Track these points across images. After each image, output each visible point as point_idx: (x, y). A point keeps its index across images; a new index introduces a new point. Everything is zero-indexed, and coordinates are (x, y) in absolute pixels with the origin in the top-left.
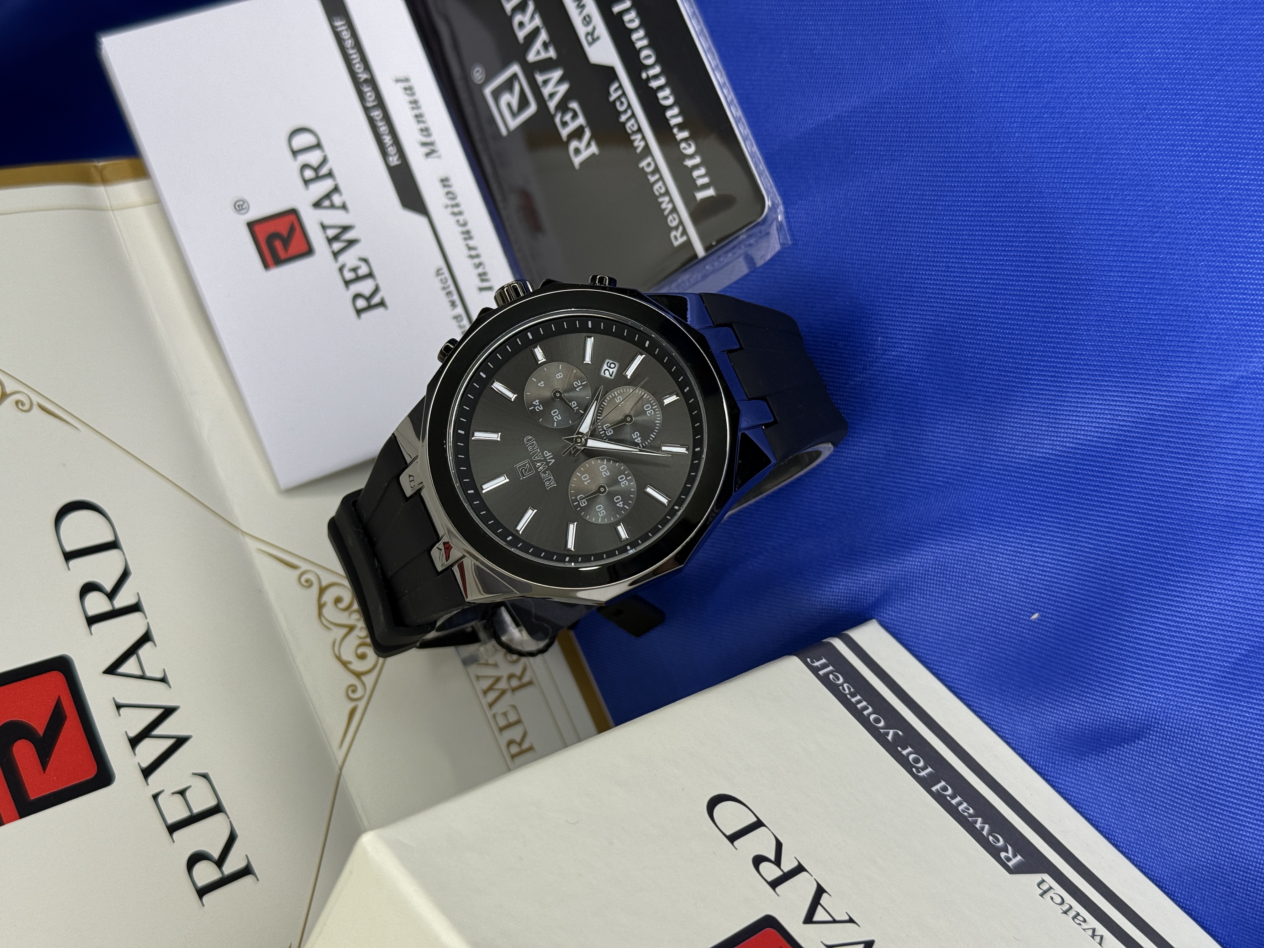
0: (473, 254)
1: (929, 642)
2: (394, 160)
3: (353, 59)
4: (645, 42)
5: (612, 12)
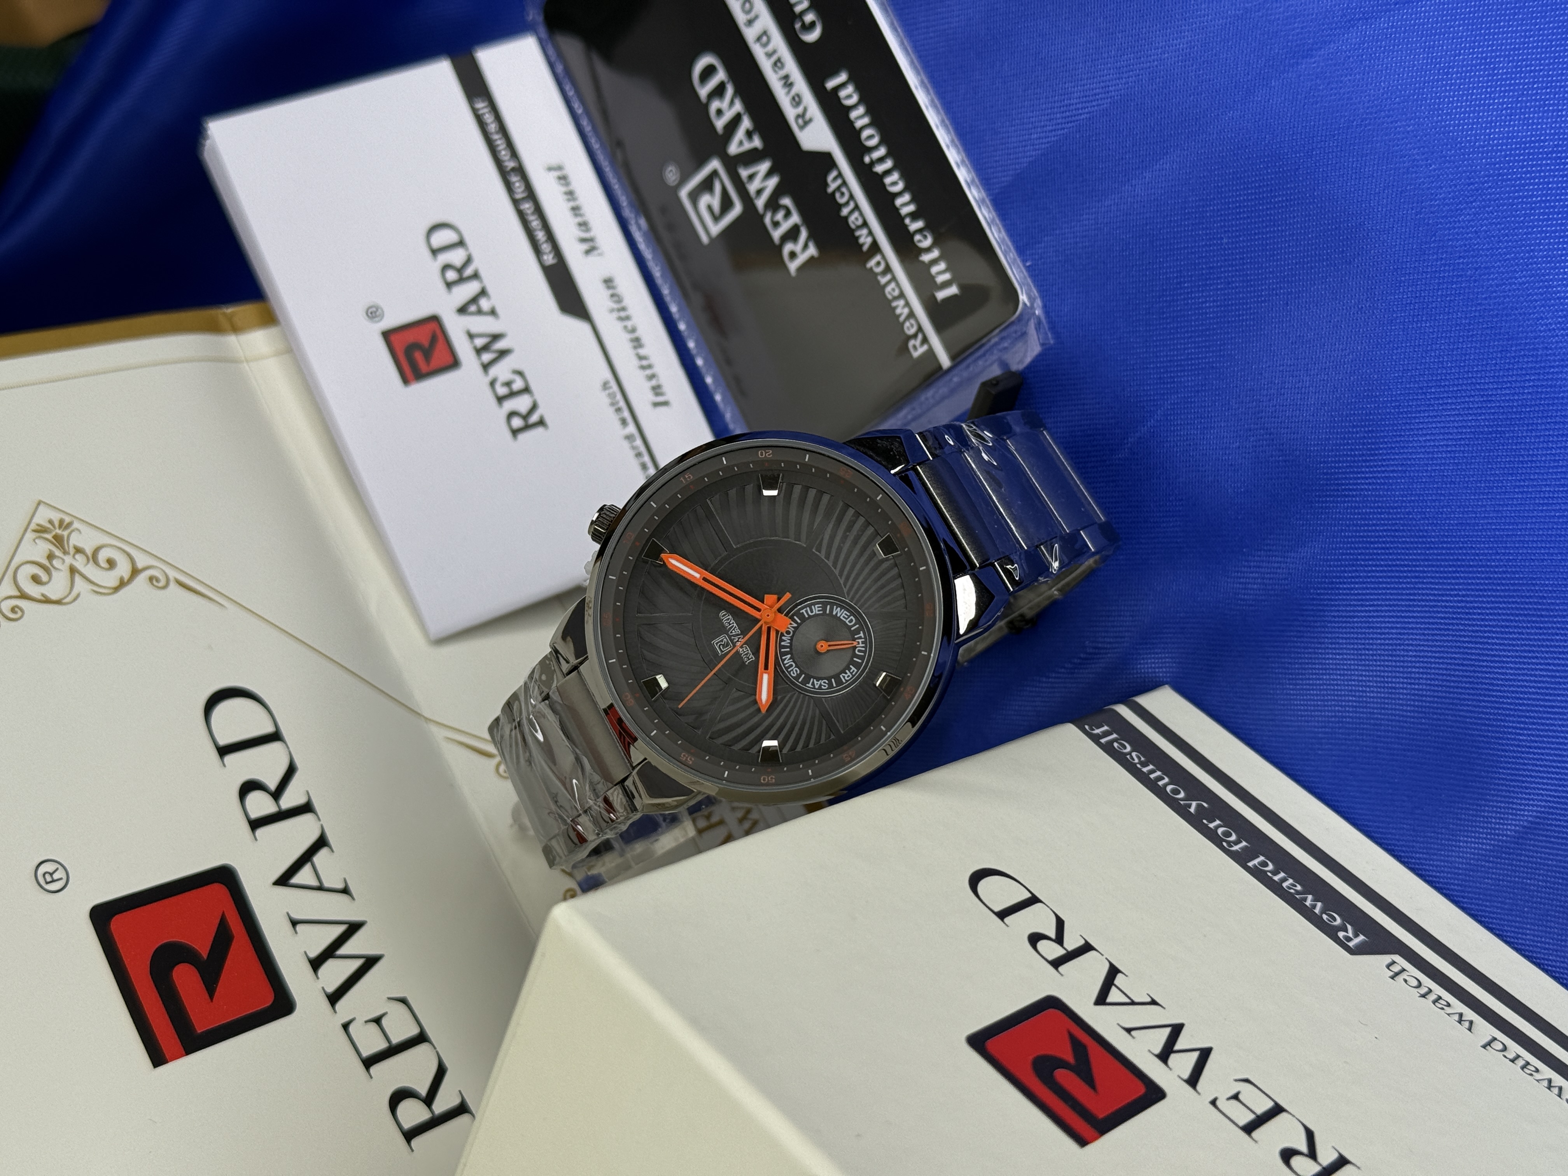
0: (645, 364)
2: (550, 260)
3: (498, 145)
4: (866, 120)
5: (825, 88)
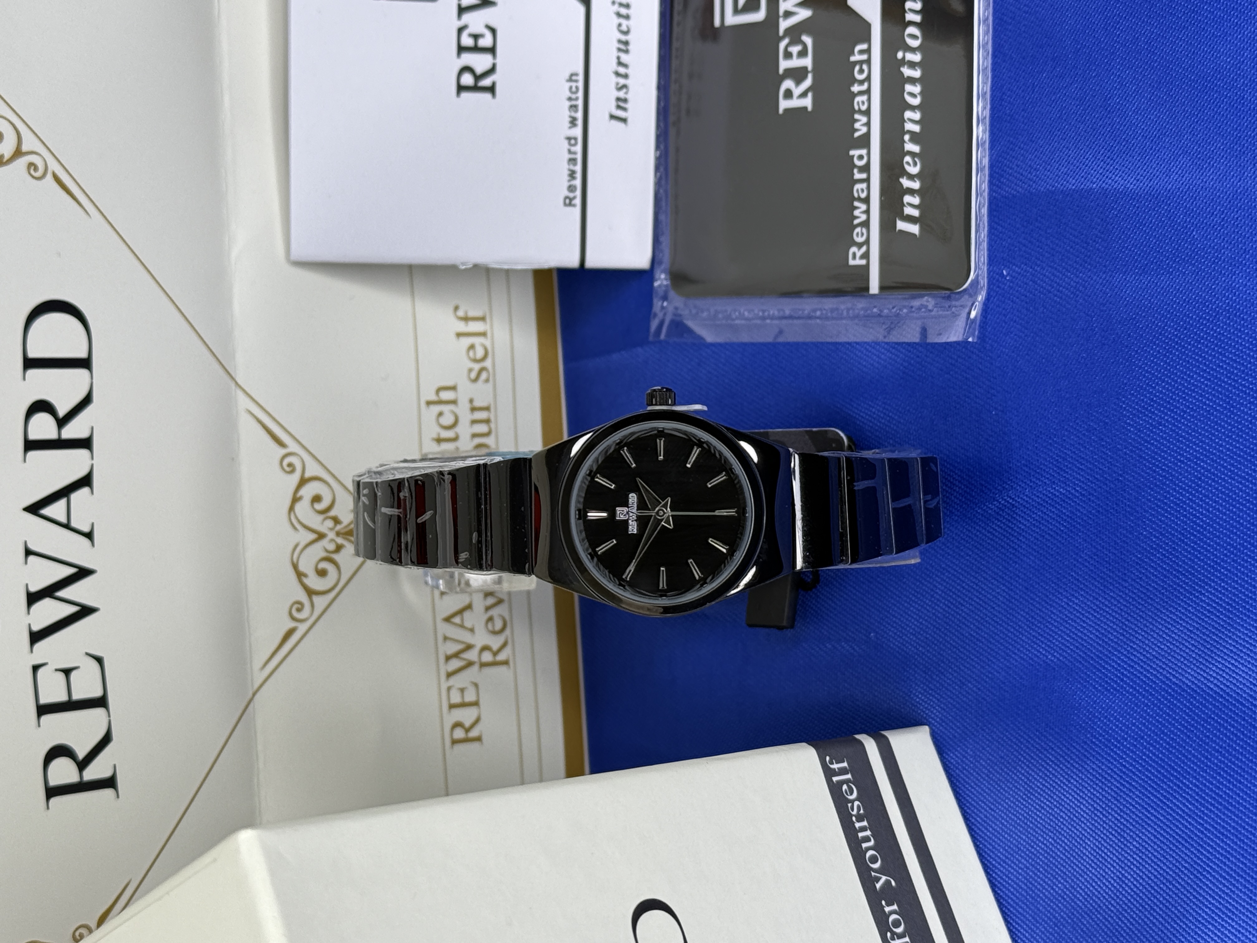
0: (621, 72)
4: (917, 18)
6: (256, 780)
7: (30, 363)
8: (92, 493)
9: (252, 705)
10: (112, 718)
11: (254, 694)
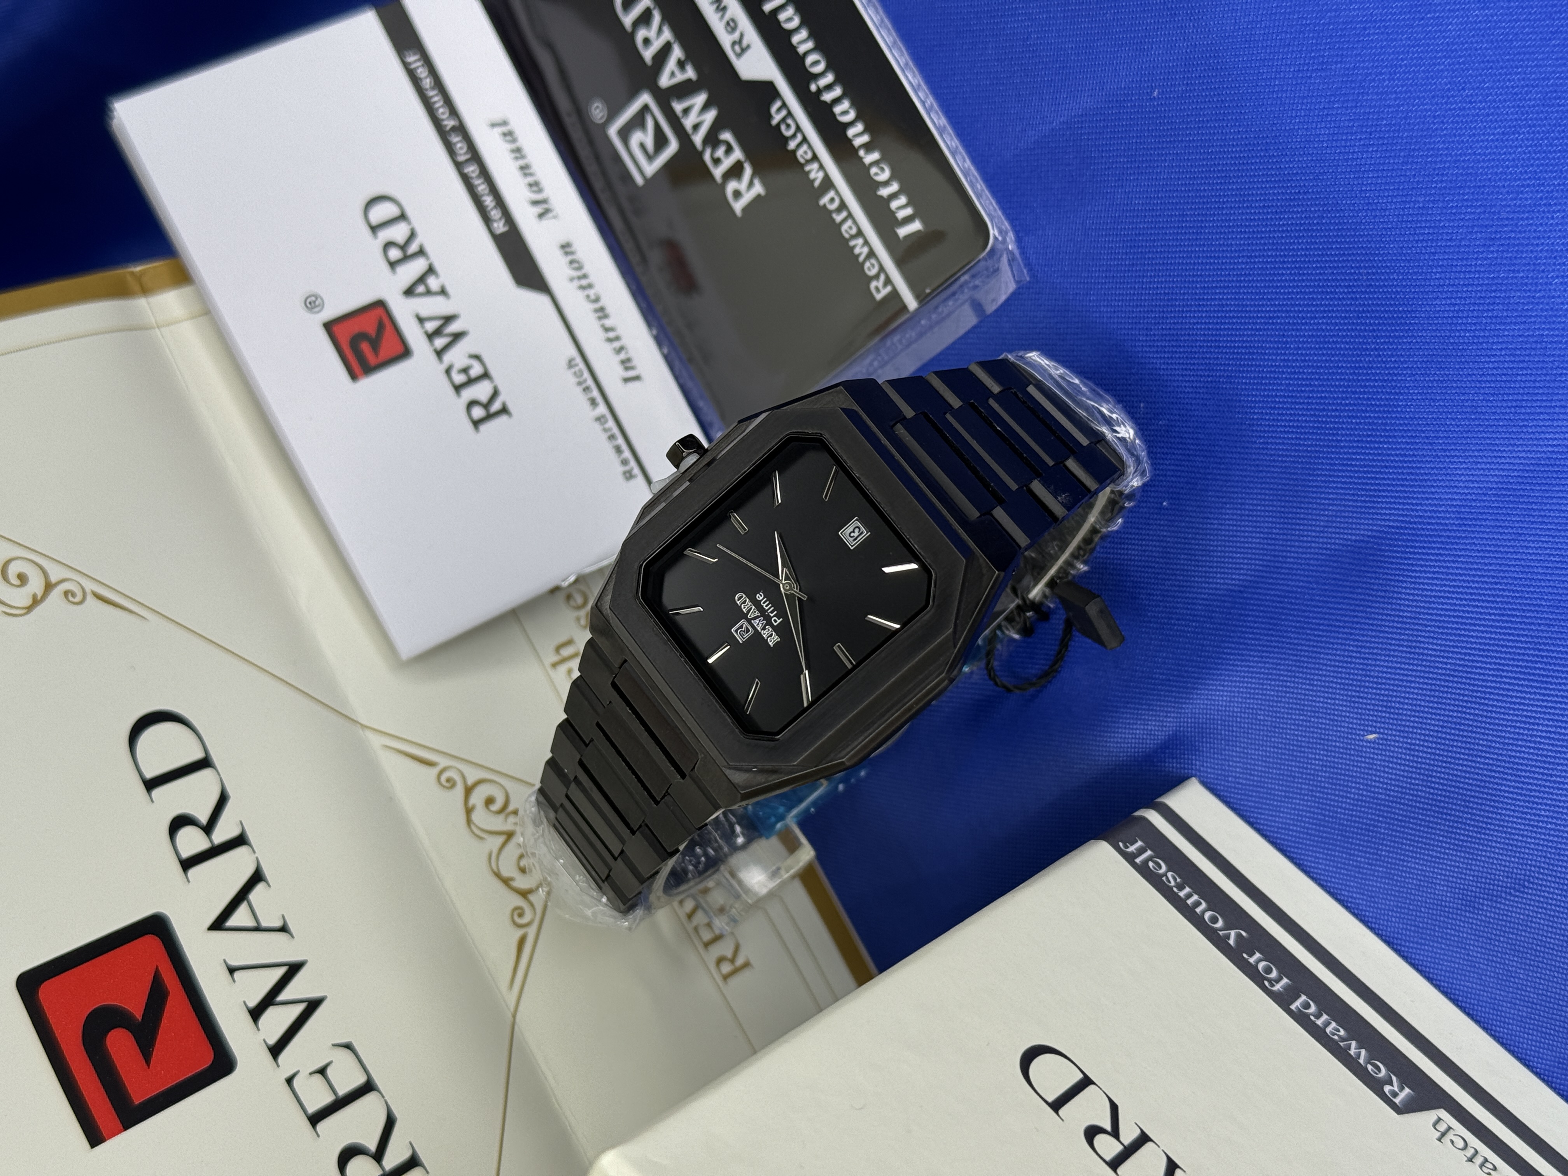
0: (612, 336)
1: (1241, 784)
2: (500, 227)
3: (435, 102)
4: (810, 45)
5: (763, 11)
6: (554, 1100)
7: (151, 784)
8: (269, 886)
9: (516, 1027)
10: (386, 1098)
11: (514, 1016)
